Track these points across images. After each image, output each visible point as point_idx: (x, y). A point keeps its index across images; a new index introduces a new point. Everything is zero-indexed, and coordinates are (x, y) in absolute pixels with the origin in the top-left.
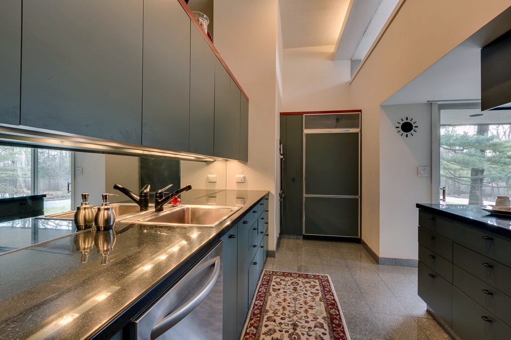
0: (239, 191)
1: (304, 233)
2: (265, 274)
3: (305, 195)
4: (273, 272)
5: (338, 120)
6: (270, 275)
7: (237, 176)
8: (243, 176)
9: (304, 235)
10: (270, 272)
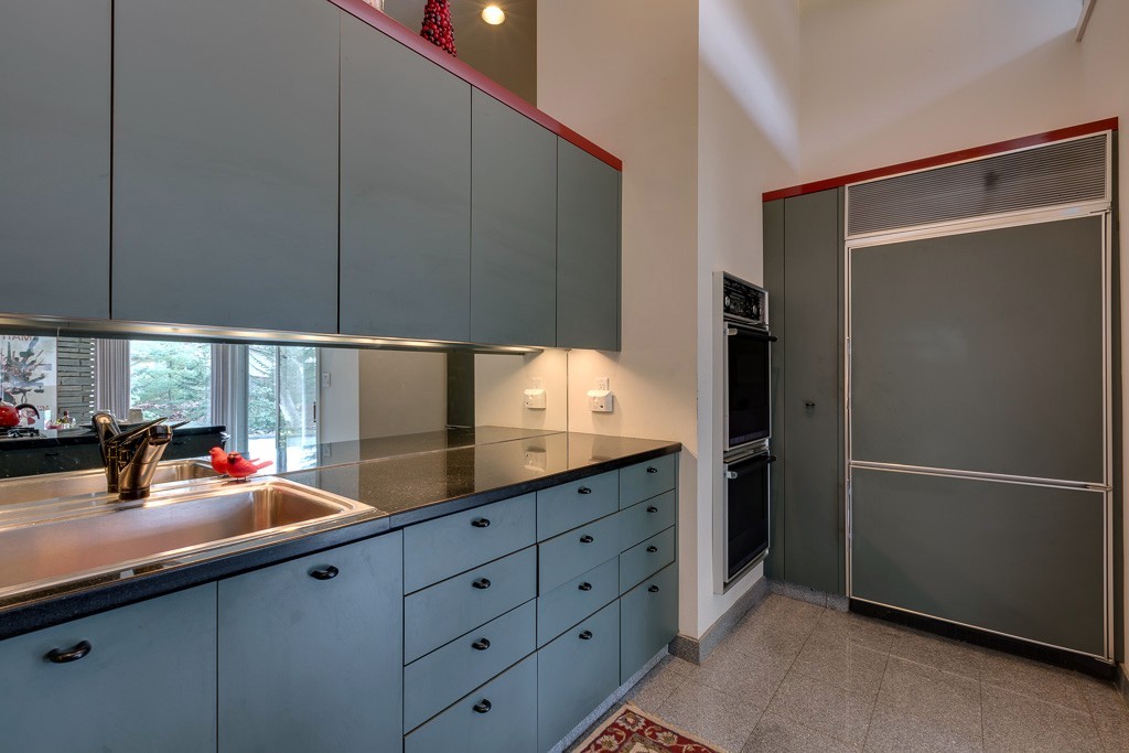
0: (599, 438)
1: (849, 593)
2: (615, 725)
3: (852, 463)
4: (648, 723)
5: (991, 180)
6: (629, 733)
7: (592, 393)
8: (606, 393)
9: (851, 600)
10: (637, 721)
